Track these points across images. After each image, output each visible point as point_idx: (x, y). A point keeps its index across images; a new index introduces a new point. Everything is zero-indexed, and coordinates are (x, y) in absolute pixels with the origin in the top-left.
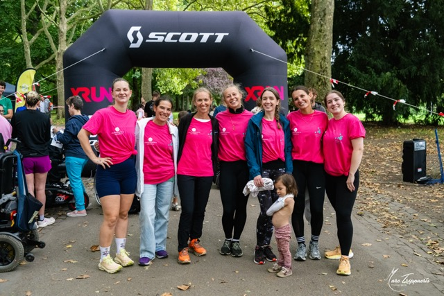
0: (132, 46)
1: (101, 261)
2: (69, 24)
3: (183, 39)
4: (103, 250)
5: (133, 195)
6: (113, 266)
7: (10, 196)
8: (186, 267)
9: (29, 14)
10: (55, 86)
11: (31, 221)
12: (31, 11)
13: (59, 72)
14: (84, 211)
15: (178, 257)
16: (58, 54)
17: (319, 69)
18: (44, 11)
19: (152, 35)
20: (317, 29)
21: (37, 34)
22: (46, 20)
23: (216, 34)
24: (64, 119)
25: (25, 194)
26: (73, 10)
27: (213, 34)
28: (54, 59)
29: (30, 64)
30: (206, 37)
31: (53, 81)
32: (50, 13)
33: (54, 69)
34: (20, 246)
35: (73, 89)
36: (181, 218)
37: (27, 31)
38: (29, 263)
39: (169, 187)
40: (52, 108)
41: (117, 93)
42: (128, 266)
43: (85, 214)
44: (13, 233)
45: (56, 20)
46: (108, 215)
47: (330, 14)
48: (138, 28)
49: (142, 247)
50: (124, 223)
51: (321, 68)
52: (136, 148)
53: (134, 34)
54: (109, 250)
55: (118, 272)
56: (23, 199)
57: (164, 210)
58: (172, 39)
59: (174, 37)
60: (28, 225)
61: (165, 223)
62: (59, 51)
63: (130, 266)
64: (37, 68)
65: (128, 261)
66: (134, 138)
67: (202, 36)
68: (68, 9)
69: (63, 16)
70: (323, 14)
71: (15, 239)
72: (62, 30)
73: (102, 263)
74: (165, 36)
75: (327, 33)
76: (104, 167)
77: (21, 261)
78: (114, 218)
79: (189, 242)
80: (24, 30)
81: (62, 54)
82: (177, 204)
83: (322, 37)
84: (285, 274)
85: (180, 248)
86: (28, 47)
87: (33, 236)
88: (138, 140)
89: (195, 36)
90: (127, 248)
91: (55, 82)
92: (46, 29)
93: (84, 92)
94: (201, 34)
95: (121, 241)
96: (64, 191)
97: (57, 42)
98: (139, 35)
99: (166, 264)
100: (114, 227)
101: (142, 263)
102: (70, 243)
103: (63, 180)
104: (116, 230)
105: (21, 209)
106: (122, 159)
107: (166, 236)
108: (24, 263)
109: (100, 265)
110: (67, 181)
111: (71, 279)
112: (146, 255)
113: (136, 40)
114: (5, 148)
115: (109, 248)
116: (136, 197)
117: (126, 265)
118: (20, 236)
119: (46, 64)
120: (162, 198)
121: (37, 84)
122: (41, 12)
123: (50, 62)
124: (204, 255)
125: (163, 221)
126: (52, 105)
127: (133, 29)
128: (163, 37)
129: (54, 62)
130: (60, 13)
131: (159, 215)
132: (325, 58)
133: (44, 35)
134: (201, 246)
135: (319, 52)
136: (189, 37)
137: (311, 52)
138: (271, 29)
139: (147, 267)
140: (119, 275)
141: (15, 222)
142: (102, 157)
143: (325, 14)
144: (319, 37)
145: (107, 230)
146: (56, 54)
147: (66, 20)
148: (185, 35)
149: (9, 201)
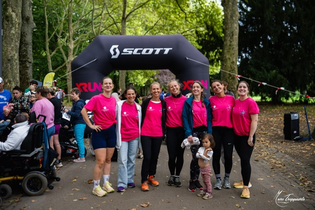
0: (113, 57)
1: (94, 189)
2: (75, 44)
3: (144, 52)
4: (95, 182)
5: (114, 148)
6: (101, 192)
7: (39, 149)
8: (146, 193)
9: (50, 38)
10: (66, 83)
11: (51, 165)
12: (51, 37)
13: (69, 74)
14: (84, 158)
15: (141, 187)
16: (68, 62)
17: (230, 69)
18: (59, 36)
19: (125, 50)
20: (228, 44)
21: (55, 51)
22: (61, 41)
23: (165, 49)
24: (72, 102)
25: (48, 148)
26: (78, 35)
27: (162, 49)
28: (65, 66)
29: (51, 69)
30: (158, 51)
31: (65, 79)
32: (63, 37)
33: (66, 71)
34: (45, 180)
35: (77, 84)
36: (143, 162)
37: (49, 48)
38: (50, 190)
39: (135, 143)
40: (64, 96)
41: (105, 85)
42: (110, 192)
43: (85, 161)
44: (41, 172)
45: (67, 42)
46: (99, 160)
47: (236, 35)
48: (116, 46)
49: (120, 180)
50: (109, 166)
51: (231, 68)
52: (116, 119)
53: (114, 50)
54: (99, 182)
55: (104, 196)
56: (47, 151)
57: (132, 157)
58: (137, 52)
59: (139, 51)
60: (50, 167)
61: (133, 166)
62: (68, 60)
63: (112, 192)
64: (55, 71)
65: (111, 189)
66: (115, 113)
67: (156, 50)
68: (74, 35)
69: (71, 39)
70: (231, 35)
71: (42, 175)
72: (71, 48)
73: (95, 190)
74: (133, 51)
75: (235, 47)
76: (97, 131)
77: (46, 189)
78: (103, 162)
79: (148, 177)
80: (47, 48)
81: (70, 62)
82: (141, 154)
83: (231, 49)
84: (208, 197)
85: (143, 182)
86: (50, 58)
87: (53, 173)
88: (117, 114)
89: (151, 50)
90: (110, 181)
91: (66, 80)
92: (60, 47)
93: (84, 86)
94: (155, 49)
95: (107, 177)
96: (72, 147)
97: (67, 55)
98: (117, 51)
99: (134, 191)
100: (102, 168)
101: (119, 190)
102: (75, 178)
103: (71, 140)
104: (103, 170)
105: (46, 157)
106: (108, 127)
107: (134, 174)
108: (47, 190)
109: (93, 191)
110: (74, 140)
111: (76, 200)
112: (122, 185)
113: (115, 53)
114: (37, 120)
115: (99, 181)
116: (116, 149)
117: (109, 192)
118: (45, 174)
119: (61, 68)
120: (131, 150)
121: (56, 81)
122: (57, 37)
123: (63, 68)
124: (158, 186)
125: (131, 165)
126: (64, 94)
127: (114, 47)
128: (132, 52)
129: (65, 67)
130: (69, 37)
131: (129, 161)
132: (233, 62)
133: (60, 51)
134: (156, 180)
135: (229, 59)
136: (147, 51)
137: (224, 58)
138: (199, 44)
139: (122, 193)
140: (105, 198)
141: (42, 165)
142: (95, 125)
143: (233, 35)
144: (230, 49)
145: (98, 170)
146: (67, 62)
147: (73, 42)
148: (145, 50)
149: (39, 152)
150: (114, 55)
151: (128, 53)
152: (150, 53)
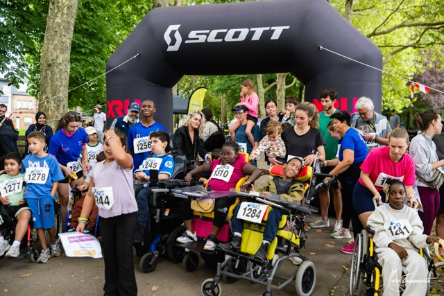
19: (193, 34)
35: (108, 103)
53: (172, 34)
59: (219, 36)
67: (254, 32)
113: (173, 42)
127: (171, 28)
150: (171, 45)
151: (198, 39)
152: (242, 38)
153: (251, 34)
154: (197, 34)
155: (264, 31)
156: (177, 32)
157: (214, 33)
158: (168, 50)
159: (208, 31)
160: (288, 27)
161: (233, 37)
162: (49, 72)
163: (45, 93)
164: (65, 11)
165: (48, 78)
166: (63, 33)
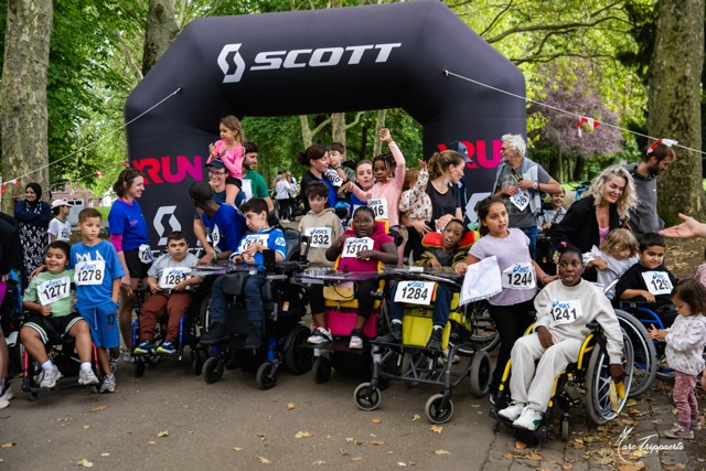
0: (228, 79)
3: (316, 60)
17: (674, 100)
19: (261, 57)
20: (669, 26)
23: (377, 46)
27: (371, 47)
48: (236, 47)
51: (677, 96)
53: (231, 57)
58: (296, 62)
59: (300, 59)
67: (352, 51)
74: (283, 57)
83: (680, 39)
89: (337, 54)
93: (151, 167)
94: (348, 48)
98: (238, 59)
113: (232, 69)
127: (227, 49)
128: (280, 60)
132: (685, 78)
135: (672, 69)
136: (326, 57)
137: (656, 70)
144: (674, 40)
150: (228, 73)
151: (269, 64)
152: (335, 60)
153: (347, 55)
154: (268, 57)
155: (366, 51)
156: (238, 55)
157: (293, 54)
158: (225, 81)
159: (284, 53)
160: (399, 45)
161: (322, 61)
162: (16, 120)
163: (13, 152)
164: (36, 24)
165: (16, 130)
166: (35, 58)
